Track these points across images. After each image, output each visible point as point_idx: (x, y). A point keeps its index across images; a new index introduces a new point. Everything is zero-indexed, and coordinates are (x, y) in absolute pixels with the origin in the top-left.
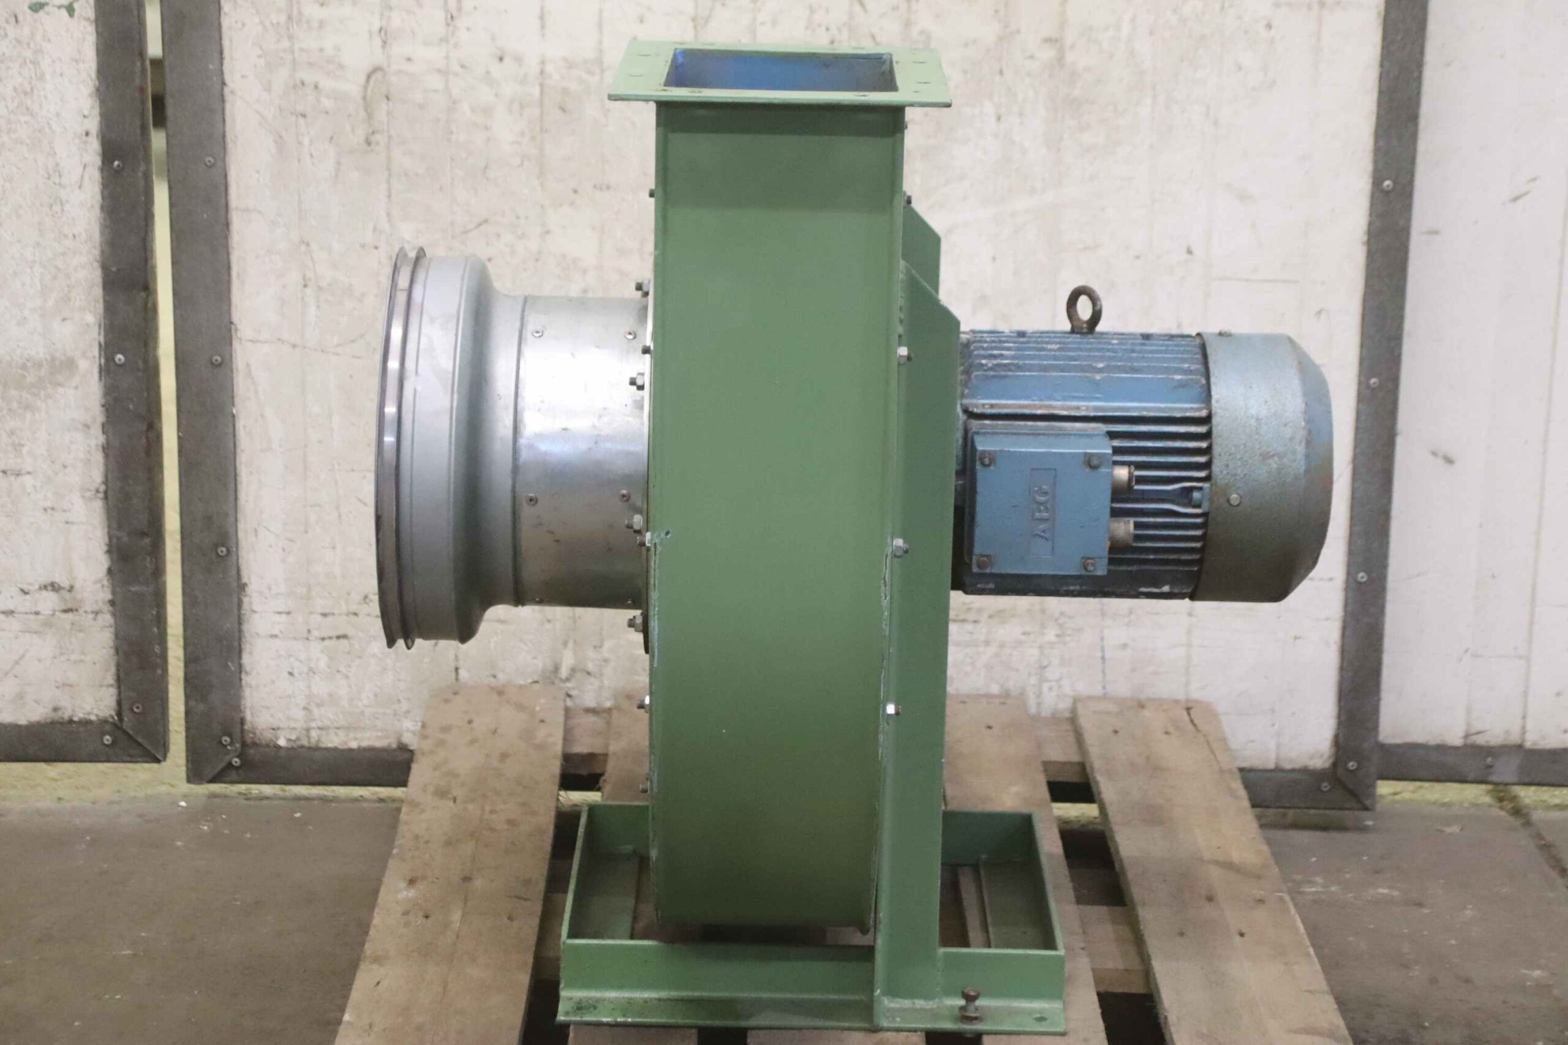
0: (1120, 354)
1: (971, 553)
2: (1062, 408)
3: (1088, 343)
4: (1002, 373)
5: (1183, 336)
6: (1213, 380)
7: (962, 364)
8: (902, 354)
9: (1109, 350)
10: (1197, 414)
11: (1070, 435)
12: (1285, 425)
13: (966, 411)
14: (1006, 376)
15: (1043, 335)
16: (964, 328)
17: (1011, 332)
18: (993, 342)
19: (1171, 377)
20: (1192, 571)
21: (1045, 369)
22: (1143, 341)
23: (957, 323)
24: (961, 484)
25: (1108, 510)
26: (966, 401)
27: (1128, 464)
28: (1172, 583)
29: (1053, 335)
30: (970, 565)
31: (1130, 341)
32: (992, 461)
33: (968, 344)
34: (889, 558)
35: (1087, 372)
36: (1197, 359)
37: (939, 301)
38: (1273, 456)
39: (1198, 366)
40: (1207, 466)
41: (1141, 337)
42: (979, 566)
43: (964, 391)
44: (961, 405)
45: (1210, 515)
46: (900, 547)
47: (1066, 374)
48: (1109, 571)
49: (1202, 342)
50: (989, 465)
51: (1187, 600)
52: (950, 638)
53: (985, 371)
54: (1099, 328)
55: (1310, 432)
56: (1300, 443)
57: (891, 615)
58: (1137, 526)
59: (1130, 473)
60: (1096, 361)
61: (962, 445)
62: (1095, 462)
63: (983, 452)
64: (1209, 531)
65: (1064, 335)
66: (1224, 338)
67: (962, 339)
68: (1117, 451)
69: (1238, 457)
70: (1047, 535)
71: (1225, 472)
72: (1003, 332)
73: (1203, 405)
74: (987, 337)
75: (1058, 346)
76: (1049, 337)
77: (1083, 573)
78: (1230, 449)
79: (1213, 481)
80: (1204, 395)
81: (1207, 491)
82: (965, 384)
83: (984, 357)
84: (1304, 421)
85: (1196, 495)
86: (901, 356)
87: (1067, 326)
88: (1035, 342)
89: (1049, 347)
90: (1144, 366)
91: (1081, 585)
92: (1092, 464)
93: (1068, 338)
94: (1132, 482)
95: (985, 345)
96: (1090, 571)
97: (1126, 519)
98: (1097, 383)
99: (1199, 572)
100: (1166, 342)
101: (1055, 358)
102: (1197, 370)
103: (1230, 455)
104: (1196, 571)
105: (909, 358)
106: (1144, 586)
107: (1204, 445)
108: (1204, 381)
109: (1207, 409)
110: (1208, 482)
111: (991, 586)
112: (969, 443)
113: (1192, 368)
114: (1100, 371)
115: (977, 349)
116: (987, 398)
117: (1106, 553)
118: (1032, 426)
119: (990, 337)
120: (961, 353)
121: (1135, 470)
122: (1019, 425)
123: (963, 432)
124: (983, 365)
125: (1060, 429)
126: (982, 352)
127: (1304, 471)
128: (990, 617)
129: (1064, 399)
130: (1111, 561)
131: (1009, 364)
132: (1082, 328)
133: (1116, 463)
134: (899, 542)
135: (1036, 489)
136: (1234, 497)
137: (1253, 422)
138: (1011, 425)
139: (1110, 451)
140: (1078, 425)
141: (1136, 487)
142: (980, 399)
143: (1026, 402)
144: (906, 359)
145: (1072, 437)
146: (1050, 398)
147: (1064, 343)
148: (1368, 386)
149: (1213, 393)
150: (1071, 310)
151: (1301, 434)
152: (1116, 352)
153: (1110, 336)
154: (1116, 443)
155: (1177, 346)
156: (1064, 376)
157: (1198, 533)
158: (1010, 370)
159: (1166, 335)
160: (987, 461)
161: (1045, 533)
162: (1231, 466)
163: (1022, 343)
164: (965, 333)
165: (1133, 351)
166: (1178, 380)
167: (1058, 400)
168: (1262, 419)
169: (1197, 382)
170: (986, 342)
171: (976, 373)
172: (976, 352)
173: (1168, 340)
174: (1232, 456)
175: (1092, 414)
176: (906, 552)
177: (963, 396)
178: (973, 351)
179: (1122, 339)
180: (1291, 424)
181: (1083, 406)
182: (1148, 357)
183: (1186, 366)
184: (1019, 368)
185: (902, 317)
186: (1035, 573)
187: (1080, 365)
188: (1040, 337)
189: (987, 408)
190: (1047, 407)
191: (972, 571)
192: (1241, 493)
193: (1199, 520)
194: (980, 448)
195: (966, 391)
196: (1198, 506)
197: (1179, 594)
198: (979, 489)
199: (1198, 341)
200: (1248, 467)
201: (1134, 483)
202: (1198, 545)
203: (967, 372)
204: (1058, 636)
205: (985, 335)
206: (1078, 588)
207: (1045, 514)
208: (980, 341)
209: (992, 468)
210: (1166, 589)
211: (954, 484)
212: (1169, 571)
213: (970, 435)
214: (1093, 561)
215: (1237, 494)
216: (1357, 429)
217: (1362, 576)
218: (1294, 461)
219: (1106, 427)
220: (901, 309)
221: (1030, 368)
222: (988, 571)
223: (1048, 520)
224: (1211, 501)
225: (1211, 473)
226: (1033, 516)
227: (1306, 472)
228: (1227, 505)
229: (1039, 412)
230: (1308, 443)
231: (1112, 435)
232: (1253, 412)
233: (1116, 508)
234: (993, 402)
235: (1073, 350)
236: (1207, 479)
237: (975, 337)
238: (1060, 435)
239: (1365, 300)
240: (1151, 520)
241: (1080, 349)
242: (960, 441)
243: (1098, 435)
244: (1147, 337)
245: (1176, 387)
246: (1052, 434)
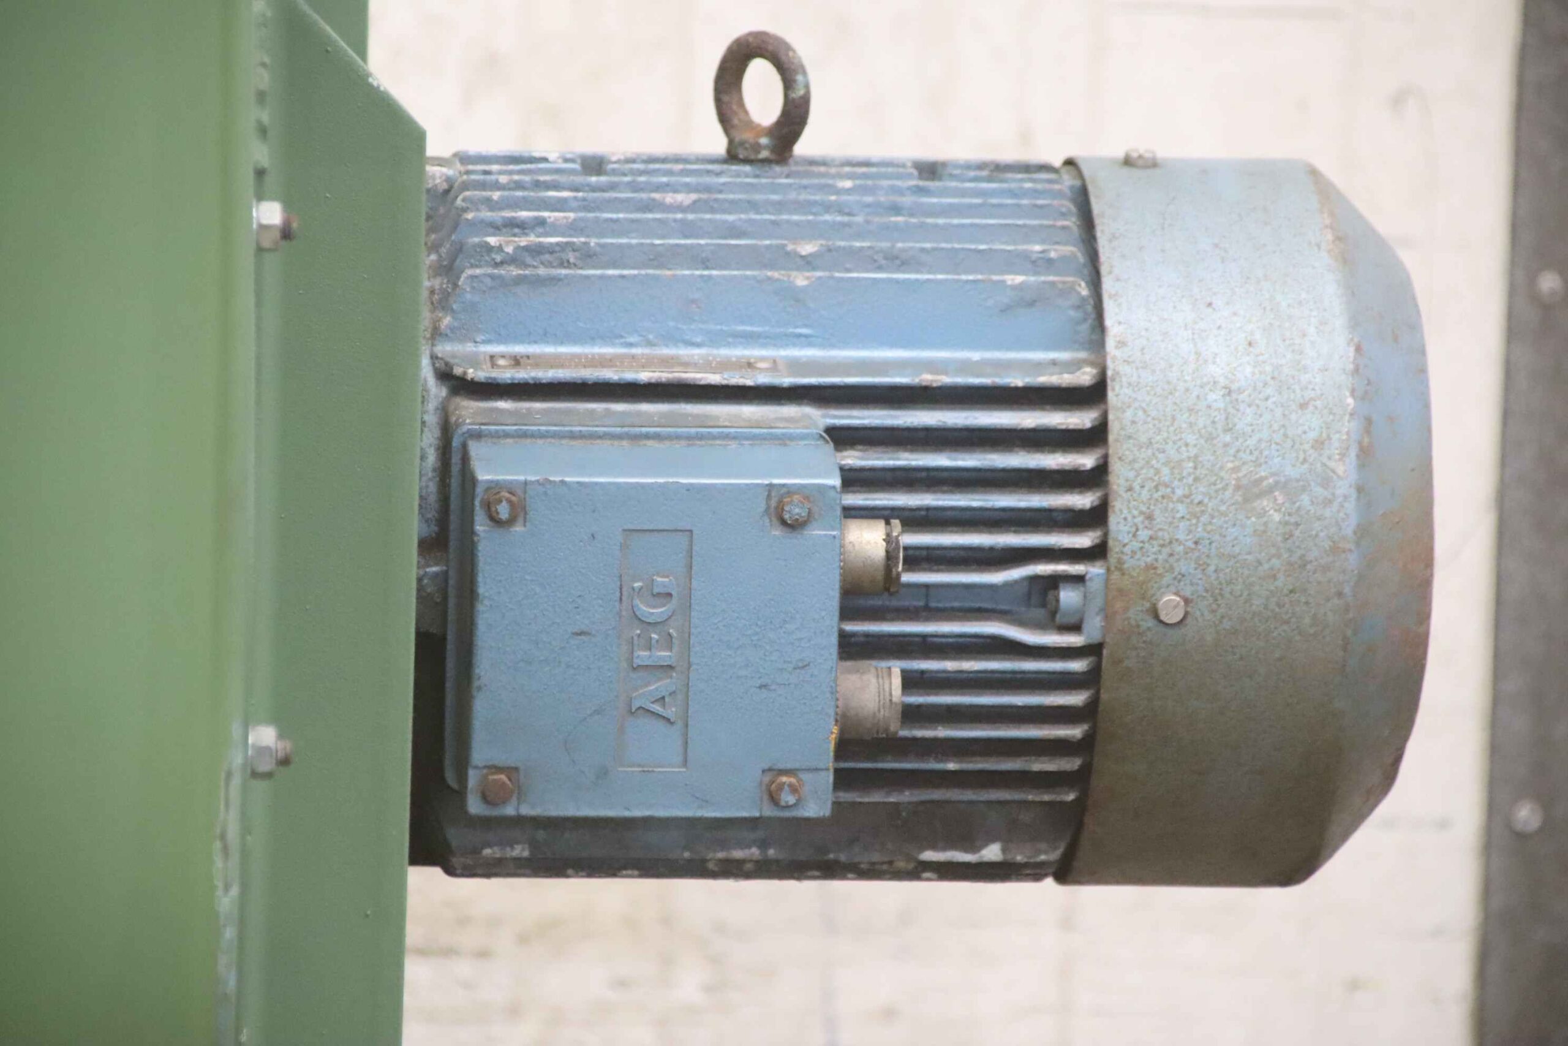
0: (859, 219)
1: (463, 763)
2: (708, 366)
3: (775, 188)
4: (542, 271)
5: (1027, 168)
6: (1108, 285)
7: (434, 248)
8: (265, 221)
9: (828, 208)
10: (1066, 379)
11: (727, 437)
12: (1303, 406)
13: (445, 375)
14: (555, 280)
15: (652, 166)
16: (432, 149)
17: (566, 160)
18: (519, 186)
19: (995, 278)
20: (1062, 803)
21: (658, 258)
22: (921, 183)
23: (416, 137)
24: (436, 575)
25: (834, 639)
26: (445, 349)
27: (885, 515)
28: (1008, 835)
29: (679, 167)
30: (461, 794)
31: (885, 183)
32: (518, 511)
33: (448, 192)
34: (236, 781)
35: (772, 266)
36: (1064, 228)
37: (369, 75)
38: (1270, 490)
39: (1070, 250)
40: (1097, 517)
41: (915, 173)
42: (485, 798)
43: (439, 320)
44: (434, 357)
45: (1105, 652)
46: (268, 748)
47: (714, 272)
48: (836, 804)
49: (1077, 183)
50: (511, 521)
51: (1049, 882)
52: (407, 999)
53: (497, 265)
54: (802, 148)
55: (1369, 421)
56: (1343, 455)
57: (241, 937)
58: (911, 682)
59: (888, 539)
60: (795, 240)
61: (434, 470)
62: (795, 511)
63: (495, 487)
64: (1104, 696)
65: (710, 167)
66: (1135, 173)
67: (433, 177)
68: (853, 479)
69: (1179, 492)
70: (671, 712)
71: (1144, 534)
72: (545, 160)
73: (1082, 355)
74: (500, 173)
75: (694, 196)
76: (669, 173)
77: (769, 811)
78: (1157, 472)
79: (1113, 558)
80: (1085, 328)
81: (1095, 585)
82: (442, 302)
83: (496, 228)
84: (1353, 392)
85: (1068, 596)
86: (263, 227)
87: (716, 143)
88: (635, 187)
89: (669, 198)
90: (923, 250)
91: (763, 845)
92: (787, 516)
93: (718, 174)
94: (897, 565)
95: (496, 195)
96: (788, 807)
97: (884, 664)
98: (796, 296)
99: (1080, 805)
100: (984, 185)
101: (686, 229)
102: (1063, 258)
103: (1156, 488)
104: (1072, 801)
105: (286, 233)
106: (934, 847)
107: (1086, 461)
108: (1084, 291)
109: (1092, 364)
110: (1099, 563)
111: (520, 851)
112: (456, 459)
113: (1053, 255)
114: (808, 262)
115: (475, 204)
116: (501, 339)
117: (828, 760)
118: (623, 413)
119: (511, 173)
120: (429, 217)
121: (903, 532)
122: (593, 411)
123: (437, 433)
124: (489, 249)
125: (702, 421)
126: (487, 215)
127: (1355, 533)
128: (523, 939)
129: (715, 339)
130: (843, 779)
131: (563, 247)
132: (757, 148)
133: (851, 513)
134: (265, 736)
135: (637, 585)
136: (1170, 605)
137: (1215, 397)
138: (568, 412)
139: (836, 481)
140: (749, 411)
141: (907, 578)
142: (484, 342)
143: (608, 350)
144: (277, 234)
145: (733, 445)
146: (670, 339)
147: (708, 189)
148: (1535, 297)
149: (1109, 322)
150: (725, 98)
151: (1347, 428)
152: (849, 214)
153: (833, 170)
154: (854, 458)
155: (1012, 194)
156: (710, 277)
157: (1076, 699)
158: (565, 264)
159: (981, 166)
160: (503, 511)
161: (664, 706)
162: (1159, 517)
163: (594, 189)
164: (440, 162)
165: (896, 209)
166: (1014, 288)
167: (698, 345)
168: (1240, 391)
169: (1067, 291)
170: (497, 186)
171: (470, 272)
172: (470, 216)
173: (989, 179)
174: (1163, 491)
175: (787, 381)
176: (285, 762)
177: (436, 334)
178: (465, 210)
179: (865, 176)
180: (1318, 403)
181: (763, 359)
182: (936, 225)
183: (1038, 248)
184: (588, 256)
185: (265, 118)
186: (637, 813)
187: (753, 248)
188: (641, 173)
189: (505, 367)
190: (666, 362)
191: (466, 812)
192: (1188, 592)
193: (1077, 666)
194: (483, 475)
195: (447, 321)
196: (1075, 628)
197: (1026, 865)
198: (483, 588)
199: (1068, 181)
200: (1204, 519)
201: (900, 568)
202: (1075, 732)
203: (448, 269)
204: (709, 989)
205: (495, 168)
206: (755, 852)
207: (663, 655)
208: (482, 186)
209: (518, 528)
210: (992, 852)
211: (414, 573)
212: (1000, 803)
213: (456, 443)
214: (793, 780)
215: (1177, 594)
216: (1507, 415)
217: (1527, 815)
218: (1328, 502)
219: (824, 416)
220: (261, 97)
221: (617, 257)
222: (510, 810)
223: (670, 667)
224: (1108, 614)
225: (1106, 535)
226: (630, 660)
227: (1363, 532)
228: (1151, 623)
229: (644, 376)
230: (1365, 453)
231: (841, 438)
232: (1215, 370)
233: (854, 634)
234: (519, 349)
235: (733, 206)
236: (1098, 552)
237: (468, 172)
238: (700, 437)
239: (1525, 56)
240: (949, 665)
241: (753, 206)
242: (432, 458)
243: (803, 437)
244: (930, 170)
245: (1006, 309)
246: (678, 437)
